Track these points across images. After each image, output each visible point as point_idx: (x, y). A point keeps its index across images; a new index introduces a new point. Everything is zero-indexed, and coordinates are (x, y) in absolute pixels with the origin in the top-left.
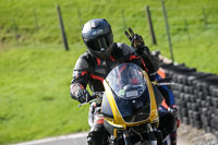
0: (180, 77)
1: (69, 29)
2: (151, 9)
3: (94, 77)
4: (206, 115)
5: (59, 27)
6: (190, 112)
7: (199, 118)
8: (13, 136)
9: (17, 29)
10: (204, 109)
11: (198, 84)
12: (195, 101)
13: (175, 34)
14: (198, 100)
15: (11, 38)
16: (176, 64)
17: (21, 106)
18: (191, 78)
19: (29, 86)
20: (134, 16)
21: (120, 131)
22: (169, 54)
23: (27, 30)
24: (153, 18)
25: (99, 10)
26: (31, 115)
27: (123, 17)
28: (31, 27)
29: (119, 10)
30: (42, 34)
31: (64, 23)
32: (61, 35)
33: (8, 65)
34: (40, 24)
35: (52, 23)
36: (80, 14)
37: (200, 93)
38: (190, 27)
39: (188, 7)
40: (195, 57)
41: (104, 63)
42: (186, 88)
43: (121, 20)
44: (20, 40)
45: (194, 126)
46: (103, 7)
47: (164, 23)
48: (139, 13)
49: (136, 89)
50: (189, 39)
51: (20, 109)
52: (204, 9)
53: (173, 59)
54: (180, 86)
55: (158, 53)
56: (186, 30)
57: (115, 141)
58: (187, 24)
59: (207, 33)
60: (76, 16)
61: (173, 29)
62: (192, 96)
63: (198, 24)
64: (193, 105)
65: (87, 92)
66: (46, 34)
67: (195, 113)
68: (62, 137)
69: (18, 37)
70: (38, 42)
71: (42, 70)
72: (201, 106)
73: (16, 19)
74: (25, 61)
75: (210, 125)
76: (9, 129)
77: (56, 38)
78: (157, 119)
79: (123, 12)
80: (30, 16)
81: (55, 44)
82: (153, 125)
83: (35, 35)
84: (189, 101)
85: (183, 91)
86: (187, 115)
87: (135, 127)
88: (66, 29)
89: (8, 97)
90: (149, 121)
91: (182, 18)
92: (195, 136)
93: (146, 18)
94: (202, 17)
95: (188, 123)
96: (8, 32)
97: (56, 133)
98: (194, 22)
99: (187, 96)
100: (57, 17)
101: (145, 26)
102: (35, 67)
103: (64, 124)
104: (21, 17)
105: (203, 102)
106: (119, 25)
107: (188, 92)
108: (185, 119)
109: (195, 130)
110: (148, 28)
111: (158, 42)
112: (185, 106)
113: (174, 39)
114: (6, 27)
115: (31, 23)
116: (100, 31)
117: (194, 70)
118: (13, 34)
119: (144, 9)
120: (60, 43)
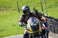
0: (49, 20)
1: (20, 7)
2: (42, 2)
3: (25, 20)
4: (56, 30)
5: (17, 6)
6: (52, 29)
7: (54, 30)
8: (5, 35)
9: (6, 7)
10: (56, 28)
11: (54, 21)
12: (53, 26)
13: (48, 8)
14: (54, 26)
15: (4, 9)
16: (48, 16)
17: (7, 27)
18: (52, 20)
19: (9, 22)
20: (37, 4)
21: (32, 34)
22: (47, 14)
23: (9, 7)
24: (42, 4)
25: (28, 2)
26: (10, 30)
27: (34, 4)
28: (10, 6)
29: (33, 2)
30: (13, 8)
31: (19, 6)
32: (18, 9)
33: (4, 16)
34: (12, 6)
35: (15, 5)
36: (23, 3)
37: (55, 24)
38: (52, 6)
39: (51, 1)
40: (53, 14)
41: (28, 17)
42: (51, 22)
43: (34, 5)
44: (7, 10)
45: (53, 32)
46: (29, 1)
47: (45, 5)
48: (38, 3)
49: (36, 23)
50: (52, 10)
51: (7, 28)
52: (56, 2)
53: (47, 15)
54: (50, 22)
55: (44, 13)
56: (51, 7)
57: (30, 36)
58: (51, 6)
59: (57, 8)
60: (22, 4)
61: (47, 7)
62: (53, 25)
63: (54, 6)
64: (53, 27)
65: (23, 24)
66: (14, 8)
67: (53, 29)
68: (18, 35)
69: (6, 9)
70: (12, 11)
71: (12, 18)
72: (55, 27)
73: (6, 4)
74: (8, 15)
75: (57, 32)
76: (4, 33)
77: (16, 9)
78: (41, 31)
79: (34, 2)
80: (9, 4)
81: (16, 11)
82: (40, 32)
83: (11, 9)
84: (52, 26)
85: (50, 23)
86: (51, 30)
87: (35, 33)
88: (19, 7)
89: (3, 25)
90: (39, 32)
91: (50, 4)
92: (53, 35)
93: (40, 4)
94: (55, 4)
95: (52, 32)
96: (4, 8)
97: (16, 34)
98: (53, 5)
99: (51, 25)
100: (17, 4)
101: (40, 6)
102: (11, 17)
103: (19, 32)
104: (7, 4)
105: (56, 26)
106: (33, 6)
107: (52, 24)
108: (51, 31)
109: (53, 34)
110: (41, 7)
111: (44, 10)
112: (51, 27)
113: (48, 10)
114: (3, 6)
115: (10, 5)
116: (27, 9)
117: (53, 18)
118: (5, 8)
119: (40, 2)
120: (17, 11)
